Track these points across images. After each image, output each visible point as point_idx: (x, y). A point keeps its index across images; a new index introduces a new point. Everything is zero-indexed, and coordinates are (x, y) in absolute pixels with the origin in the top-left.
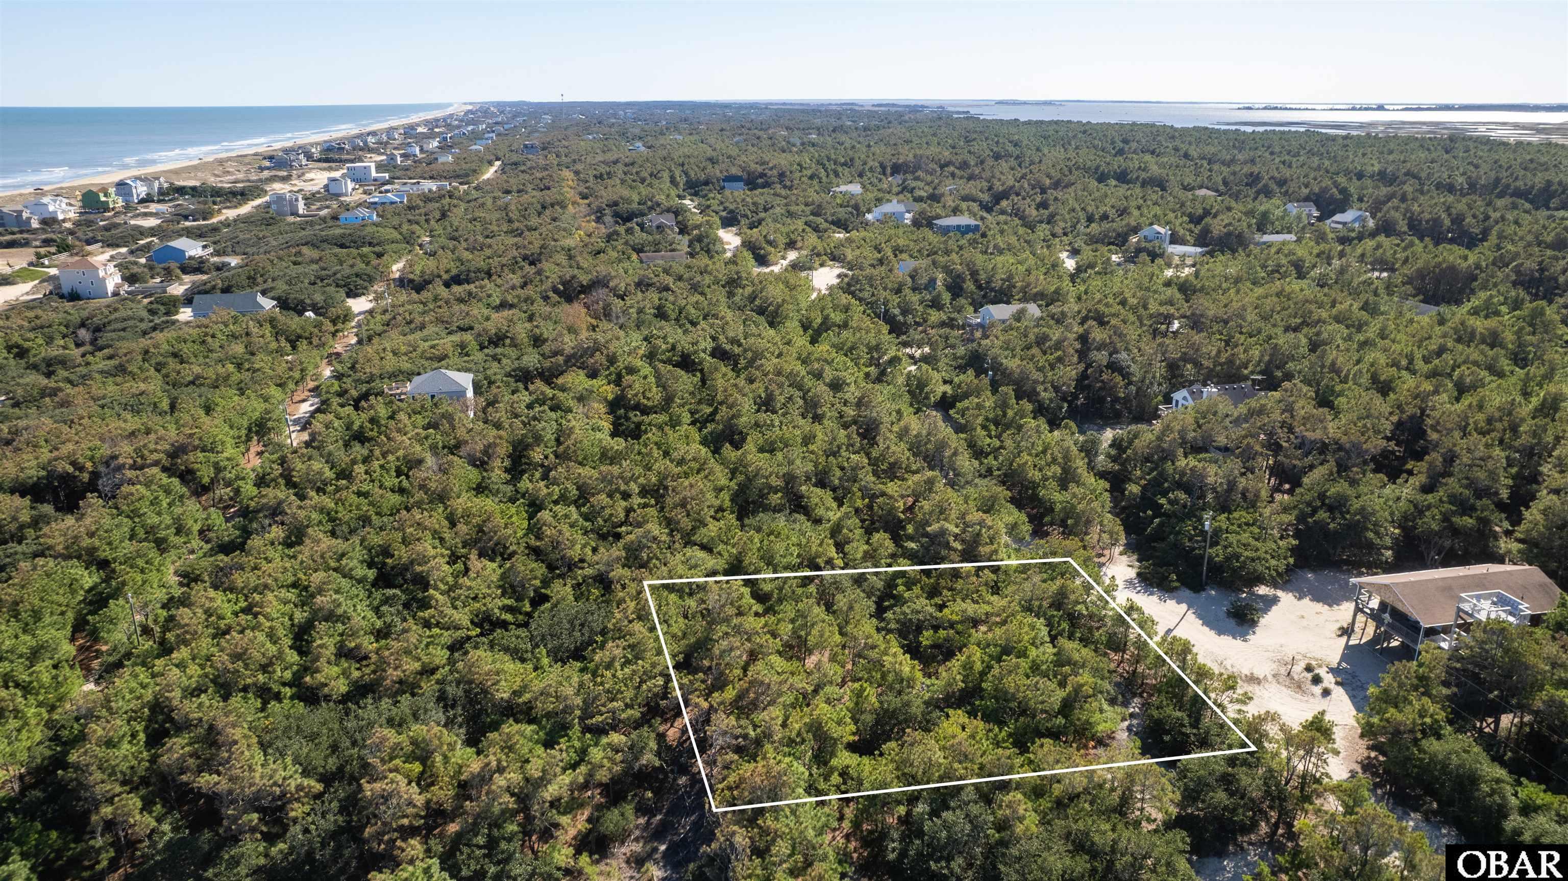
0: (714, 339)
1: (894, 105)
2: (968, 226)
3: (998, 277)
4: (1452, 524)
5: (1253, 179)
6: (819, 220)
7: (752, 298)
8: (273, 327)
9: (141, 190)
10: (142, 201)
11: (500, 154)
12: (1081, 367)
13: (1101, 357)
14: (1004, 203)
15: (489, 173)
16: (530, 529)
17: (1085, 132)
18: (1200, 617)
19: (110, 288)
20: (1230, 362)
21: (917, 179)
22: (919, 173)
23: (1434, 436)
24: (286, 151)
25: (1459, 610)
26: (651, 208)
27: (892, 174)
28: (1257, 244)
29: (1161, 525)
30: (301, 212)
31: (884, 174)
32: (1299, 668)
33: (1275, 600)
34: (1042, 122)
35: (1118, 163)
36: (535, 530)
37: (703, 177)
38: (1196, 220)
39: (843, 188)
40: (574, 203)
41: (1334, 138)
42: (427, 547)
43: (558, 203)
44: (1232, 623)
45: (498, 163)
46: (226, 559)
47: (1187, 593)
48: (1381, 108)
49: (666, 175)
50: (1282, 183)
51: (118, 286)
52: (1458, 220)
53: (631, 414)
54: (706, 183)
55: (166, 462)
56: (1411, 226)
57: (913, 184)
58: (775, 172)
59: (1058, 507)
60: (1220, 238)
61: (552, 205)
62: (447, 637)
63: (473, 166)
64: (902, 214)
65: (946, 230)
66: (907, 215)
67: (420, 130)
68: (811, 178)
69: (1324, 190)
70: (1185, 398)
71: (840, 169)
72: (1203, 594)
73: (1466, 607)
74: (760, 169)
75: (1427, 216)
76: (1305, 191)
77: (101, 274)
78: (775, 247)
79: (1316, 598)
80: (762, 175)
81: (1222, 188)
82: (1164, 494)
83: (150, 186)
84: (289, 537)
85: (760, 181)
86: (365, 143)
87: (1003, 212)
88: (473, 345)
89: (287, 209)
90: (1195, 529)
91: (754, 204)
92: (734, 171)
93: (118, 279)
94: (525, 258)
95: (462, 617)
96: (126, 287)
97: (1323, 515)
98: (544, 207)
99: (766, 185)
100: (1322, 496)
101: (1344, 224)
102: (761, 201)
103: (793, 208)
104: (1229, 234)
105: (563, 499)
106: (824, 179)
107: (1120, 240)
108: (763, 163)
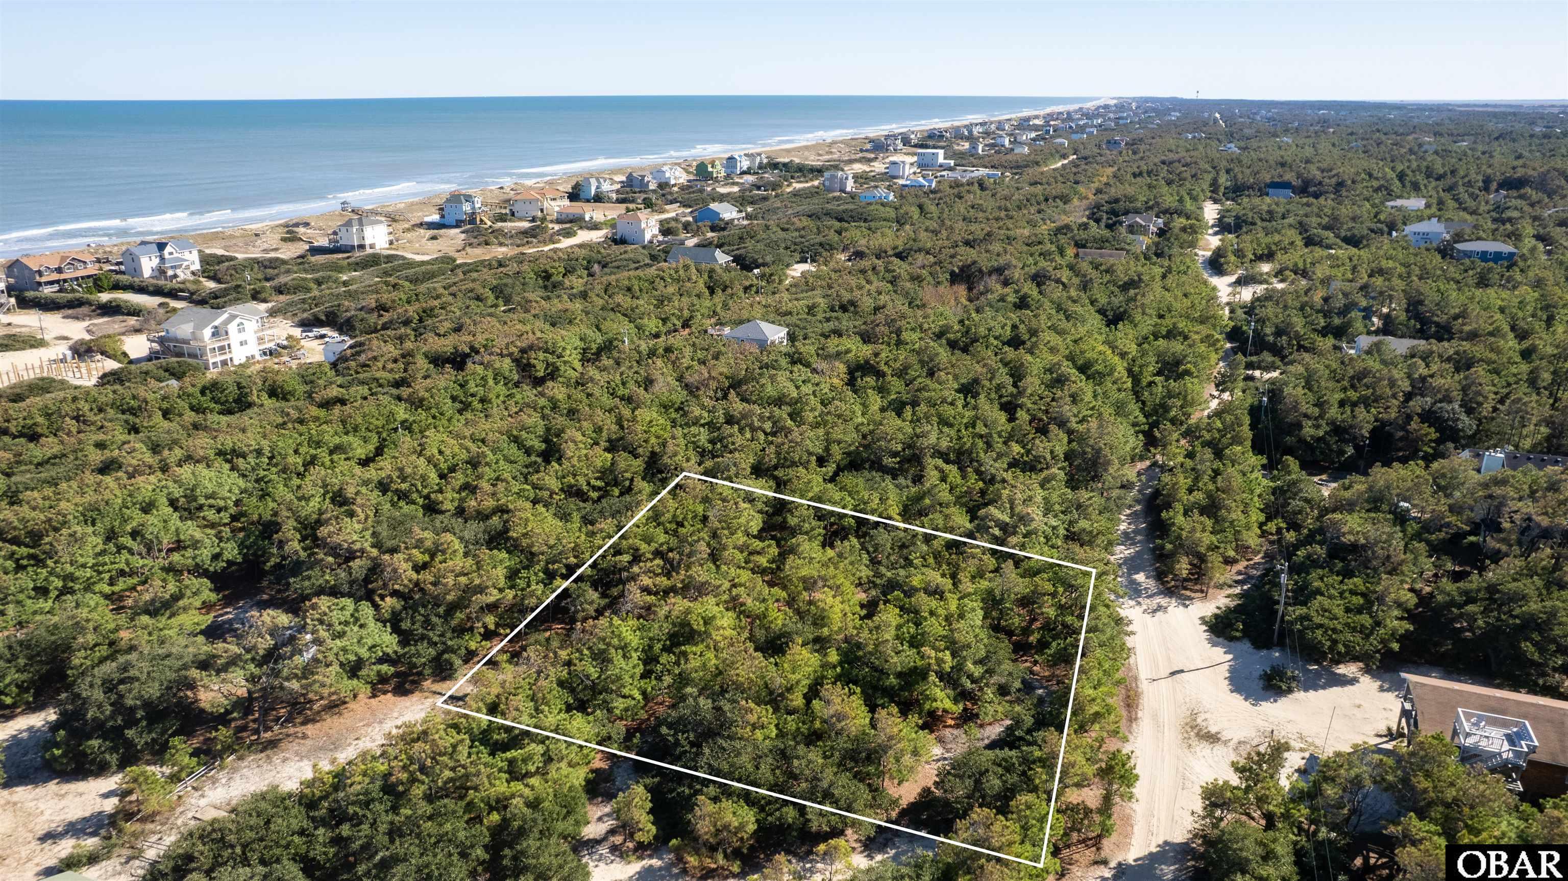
8: (710, 277)
9: (745, 164)
10: (743, 173)
11: (1081, 148)
15: (1055, 166)
18: (1230, 671)
19: (648, 237)
24: (887, 137)
30: (848, 189)
33: (1353, 681)
44: (1259, 684)
45: (1073, 157)
47: (1246, 646)
51: (654, 236)
55: (516, 354)
67: (1037, 122)
72: (1264, 653)
77: (643, 225)
83: (753, 161)
86: (970, 132)
89: (837, 186)
93: (656, 231)
96: (661, 238)
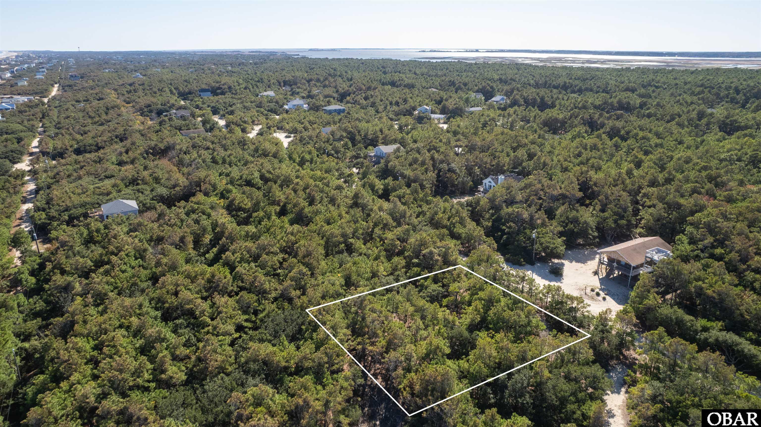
0: (260, 171)
1: (260, 52)
2: (340, 110)
3: (369, 133)
4: (618, 224)
5: (452, 83)
6: (262, 110)
7: (256, 150)
11: (57, 80)
12: (436, 172)
13: (444, 166)
14: (348, 98)
15: (55, 91)
16: (234, 279)
17: (363, 63)
18: (539, 275)
20: (498, 164)
21: (299, 88)
22: (299, 85)
23: (596, 189)
25: (646, 257)
26: (170, 107)
27: (284, 86)
28: (467, 112)
29: (507, 238)
31: (280, 86)
32: (588, 290)
33: (563, 264)
34: (340, 59)
35: (388, 77)
36: (237, 277)
37: (187, 90)
38: (439, 102)
39: (265, 93)
40: (124, 106)
41: (471, 64)
42: (185, 294)
43: (115, 107)
44: (553, 276)
45: (56, 86)
46: (61, 319)
47: (529, 266)
48: (477, 51)
49: (167, 90)
50: (465, 85)
52: (542, 99)
53: (239, 213)
54: (190, 93)
56: (525, 102)
57: (298, 90)
58: (226, 86)
59: (463, 235)
60: (453, 110)
61: (113, 108)
62: (228, 339)
63: (45, 87)
64: (302, 105)
65: (330, 112)
66: (305, 106)
68: (245, 88)
69: (484, 87)
70: (490, 182)
71: (258, 84)
72: (535, 266)
73: (649, 255)
74: (217, 85)
75: (530, 97)
76: (476, 88)
78: (248, 124)
79: (577, 261)
80: (219, 88)
81: (439, 88)
82: (504, 224)
84: (95, 301)
85: (219, 91)
87: (348, 102)
88: (122, 186)
90: (525, 238)
91: (224, 103)
92: (204, 86)
94: (117, 137)
95: (231, 328)
97: (571, 226)
98: (108, 109)
99: (223, 93)
100: (567, 218)
101: (497, 102)
102: (227, 100)
103: (246, 104)
104: (457, 108)
105: (242, 260)
106: (252, 89)
107: (409, 113)
108: (217, 82)
